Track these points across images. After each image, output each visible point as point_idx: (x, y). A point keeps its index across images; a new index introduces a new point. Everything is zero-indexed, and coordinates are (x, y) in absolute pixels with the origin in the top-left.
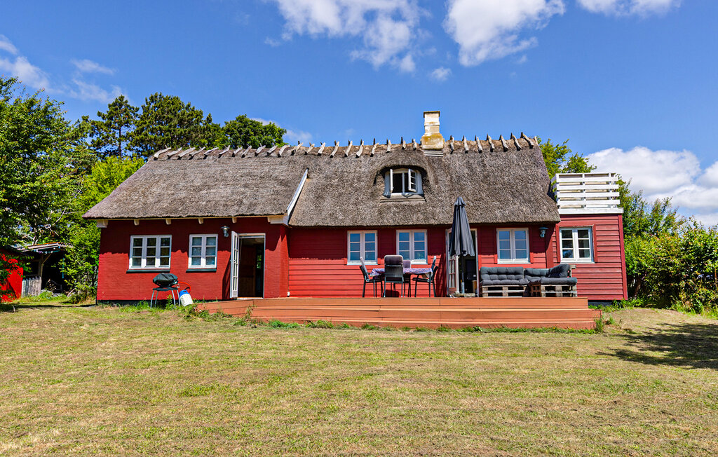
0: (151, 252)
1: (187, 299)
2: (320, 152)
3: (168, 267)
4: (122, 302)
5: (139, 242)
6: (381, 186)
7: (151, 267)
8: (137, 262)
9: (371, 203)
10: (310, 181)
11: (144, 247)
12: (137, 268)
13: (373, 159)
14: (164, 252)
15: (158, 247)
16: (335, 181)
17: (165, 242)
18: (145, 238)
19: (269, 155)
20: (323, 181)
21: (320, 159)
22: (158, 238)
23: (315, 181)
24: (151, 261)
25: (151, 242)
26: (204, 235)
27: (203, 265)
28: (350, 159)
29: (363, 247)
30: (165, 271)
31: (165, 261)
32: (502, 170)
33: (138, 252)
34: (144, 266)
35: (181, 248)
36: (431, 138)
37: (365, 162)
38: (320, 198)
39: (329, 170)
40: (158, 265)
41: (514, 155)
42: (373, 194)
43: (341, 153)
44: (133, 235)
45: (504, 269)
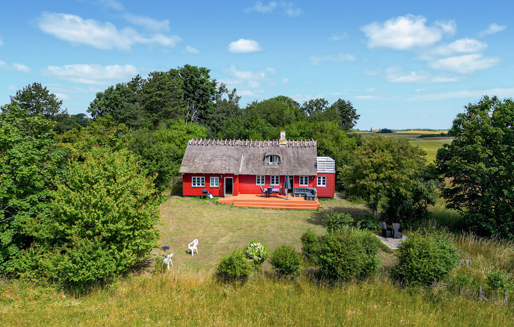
0: (199, 182)
1: (211, 196)
2: (246, 145)
3: (204, 186)
4: (191, 196)
5: (194, 179)
6: (266, 161)
7: (199, 186)
8: (194, 184)
9: (263, 167)
10: (244, 156)
11: (196, 180)
12: (194, 186)
13: (264, 148)
14: (203, 182)
15: (201, 180)
16: (252, 157)
17: (203, 179)
18: (196, 177)
19: (229, 145)
20: (248, 157)
21: (246, 147)
22: (201, 178)
23: (246, 157)
24: (199, 184)
25: (199, 179)
26: (215, 178)
27: (215, 186)
28: (256, 148)
29: (261, 180)
30: (204, 188)
31: (203, 185)
32: (303, 155)
33: (194, 182)
34: (196, 186)
35: (208, 181)
36: (283, 140)
37: (261, 149)
38: (247, 164)
39: (249, 152)
40: (201, 186)
41: (308, 149)
42: (264, 164)
43: (253, 145)
44: (192, 177)
45: (301, 188)
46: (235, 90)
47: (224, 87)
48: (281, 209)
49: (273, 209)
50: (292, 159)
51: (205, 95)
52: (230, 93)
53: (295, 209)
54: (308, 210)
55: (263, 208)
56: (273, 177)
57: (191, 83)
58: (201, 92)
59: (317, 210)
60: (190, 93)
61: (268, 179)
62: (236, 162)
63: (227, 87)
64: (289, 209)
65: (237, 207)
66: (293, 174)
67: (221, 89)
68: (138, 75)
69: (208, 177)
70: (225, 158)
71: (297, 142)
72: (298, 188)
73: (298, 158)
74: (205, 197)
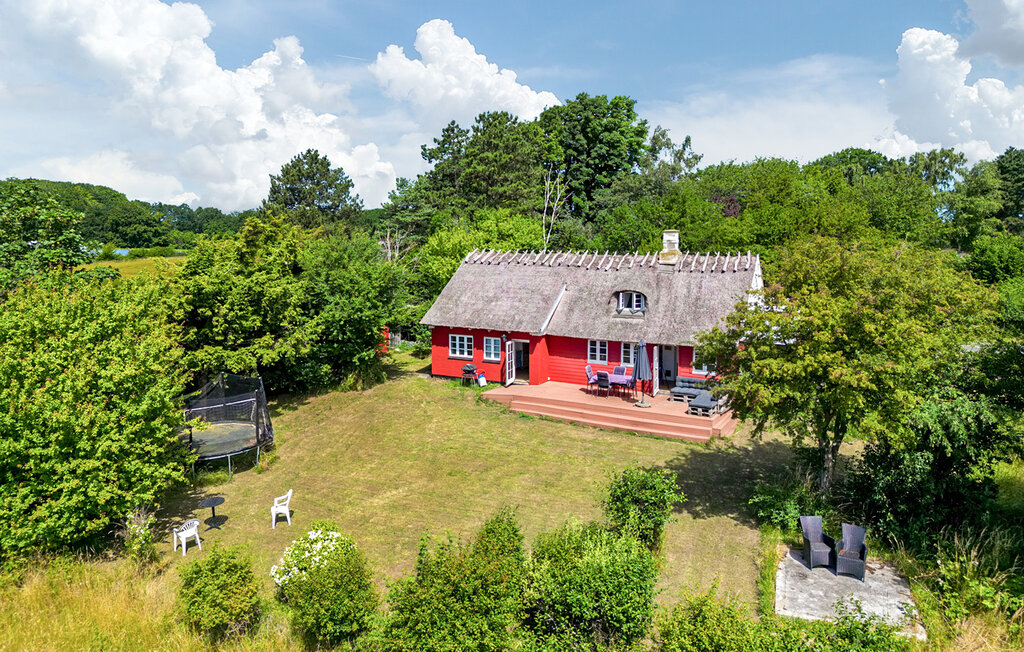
0: (462, 346)
1: (483, 381)
2: (580, 264)
3: (472, 357)
4: (446, 377)
5: (454, 339)
6: (614, 304)
7: (462, 356)
8: (454, 352)
9: (605, 319)
10: (567, 292)
11: (457, 342)
12: (454, 355)
13: (618, 273)
14: (469, 347)
15: (466, 343)
16: (585, 295)
17: (469, 340)
18: (458, 336)
19: (542, 264)
20: (577, 294)
21: (579, 270)
22: (466, 337)
23: (571, 293)
24: (462, 352)
25: (462, 339)
26: (493, 339)
27: (493, 358)
28: (601, 272)
29: (598, 351)
30: (470, 360)
31: (470, 353)
32: (713, 293)
33: (454, 345)
34: (458, 355)
35: (479, 345)
36: (667, 254)
37: (611, 274)
38: (571, 310)
39: (583, 282)
40: (466, 355)
41: (728, 276)
42: (608, 311)
43: (596, 264)
44: (450, 336)
45: (693, 379)
46: (688, 140)
47: (663, 134)
48: (616, 430)
49: (595, 427)
50: (680, 305)
51: (612, 154)
52: (679, 148)
53: (651, 436)
54: (682, 441)
55: (572, 422)
56: (627, 346)
57: (583, 131)
58: (604, 149)
59: (707, 445)
60: (580, 153)
61: (614, 350)
62: (542, 304)
63: (669, 135)
64: (632, 433)
65: (514, 412)
66: (674, 343)
67: (655, 139)
68: (453, 122)
69: (478, 336)
70: (523, 294)
71: (706, 259)
72: (686, 379)
73: (698, 299)
74: (467, 383)
